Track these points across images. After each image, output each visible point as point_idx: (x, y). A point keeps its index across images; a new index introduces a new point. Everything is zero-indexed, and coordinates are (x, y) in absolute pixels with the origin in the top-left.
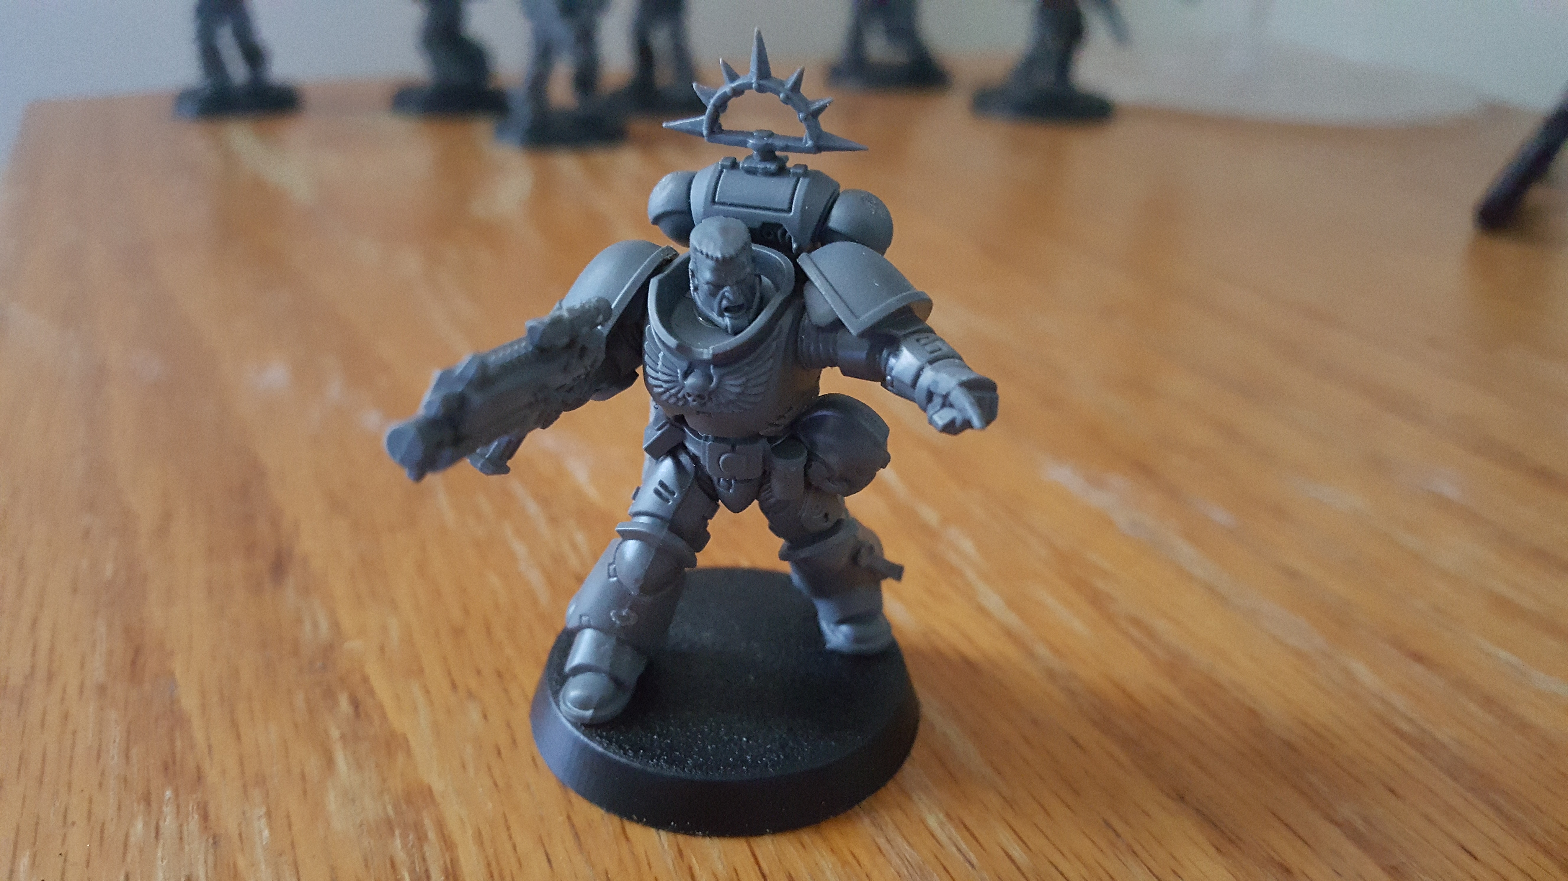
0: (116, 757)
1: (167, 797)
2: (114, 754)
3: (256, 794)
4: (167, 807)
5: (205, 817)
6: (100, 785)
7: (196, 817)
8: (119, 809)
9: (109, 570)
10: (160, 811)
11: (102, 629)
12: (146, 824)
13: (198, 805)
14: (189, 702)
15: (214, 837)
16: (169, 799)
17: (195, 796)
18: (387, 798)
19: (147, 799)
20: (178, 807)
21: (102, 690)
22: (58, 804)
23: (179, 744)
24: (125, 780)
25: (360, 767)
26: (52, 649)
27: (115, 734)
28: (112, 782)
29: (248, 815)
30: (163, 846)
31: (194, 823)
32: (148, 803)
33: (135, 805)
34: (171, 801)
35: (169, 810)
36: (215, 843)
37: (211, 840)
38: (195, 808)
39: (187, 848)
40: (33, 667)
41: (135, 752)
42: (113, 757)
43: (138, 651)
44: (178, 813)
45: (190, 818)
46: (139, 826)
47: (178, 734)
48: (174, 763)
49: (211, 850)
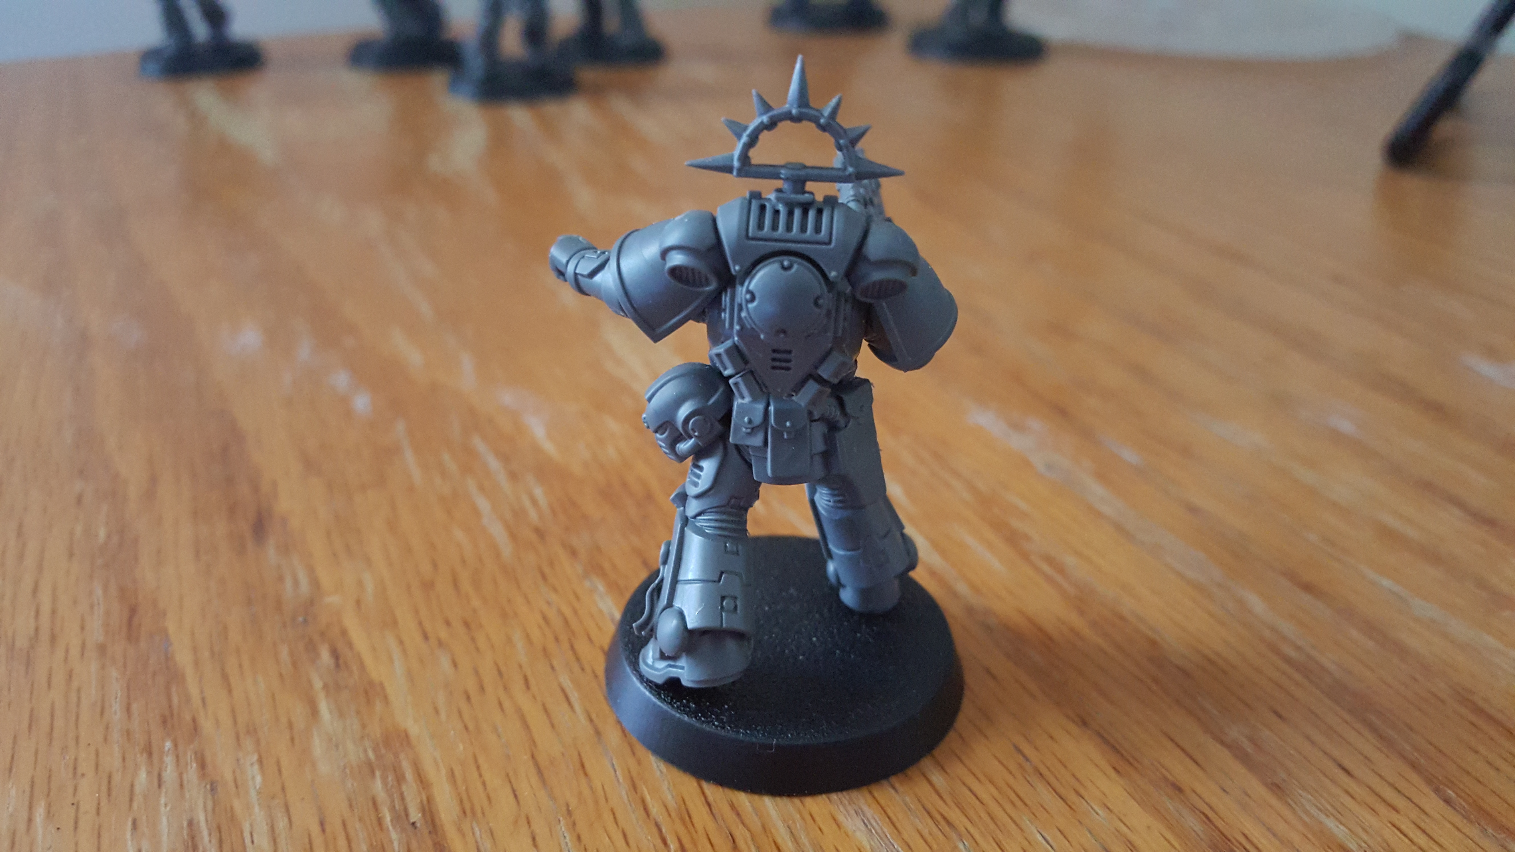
0: (118, 711)
1: (166, 749)
2: (116, 710)
3: (248, 743)
4: (167, 757)
5: (202, 765)
6: (105, 739)
7: (194, 765)
8: (124, 759)
9: (102, 534)
10: (161, 761)
11: (99, 591)
12: (149, 773)
13: (196, 753)
14: (183, 657)
15: (212, 785)
16: (169, 750)
17: (192, 746)
18: (367, 743)
19: (148, 751)
20: (177, 756)
21: (102, 649)
22: (68, 758)
23: (175, 700)
24: (128, 733)
25: (341, 715)
26: (54, 612)
27: (116, 690)
28: (116, 735)
29: (242, 762)
30: (166, 793)
31: (192, 772)
32: (150, 754)
33: (138, 756)
34: (170, 752)
35: (169, 760)
36: (212, 790)
37: (208, 787)
38: (193, 757)
39: (187, 796)
40: (37, 630)
41: (134, 707)
42: (115, 713)
43: (133, 611)
44: (178, 761)
45: (189, 767)
46: (143, 775)
47: (174, 689)
48: (172, 715)
49: (209, 796)
